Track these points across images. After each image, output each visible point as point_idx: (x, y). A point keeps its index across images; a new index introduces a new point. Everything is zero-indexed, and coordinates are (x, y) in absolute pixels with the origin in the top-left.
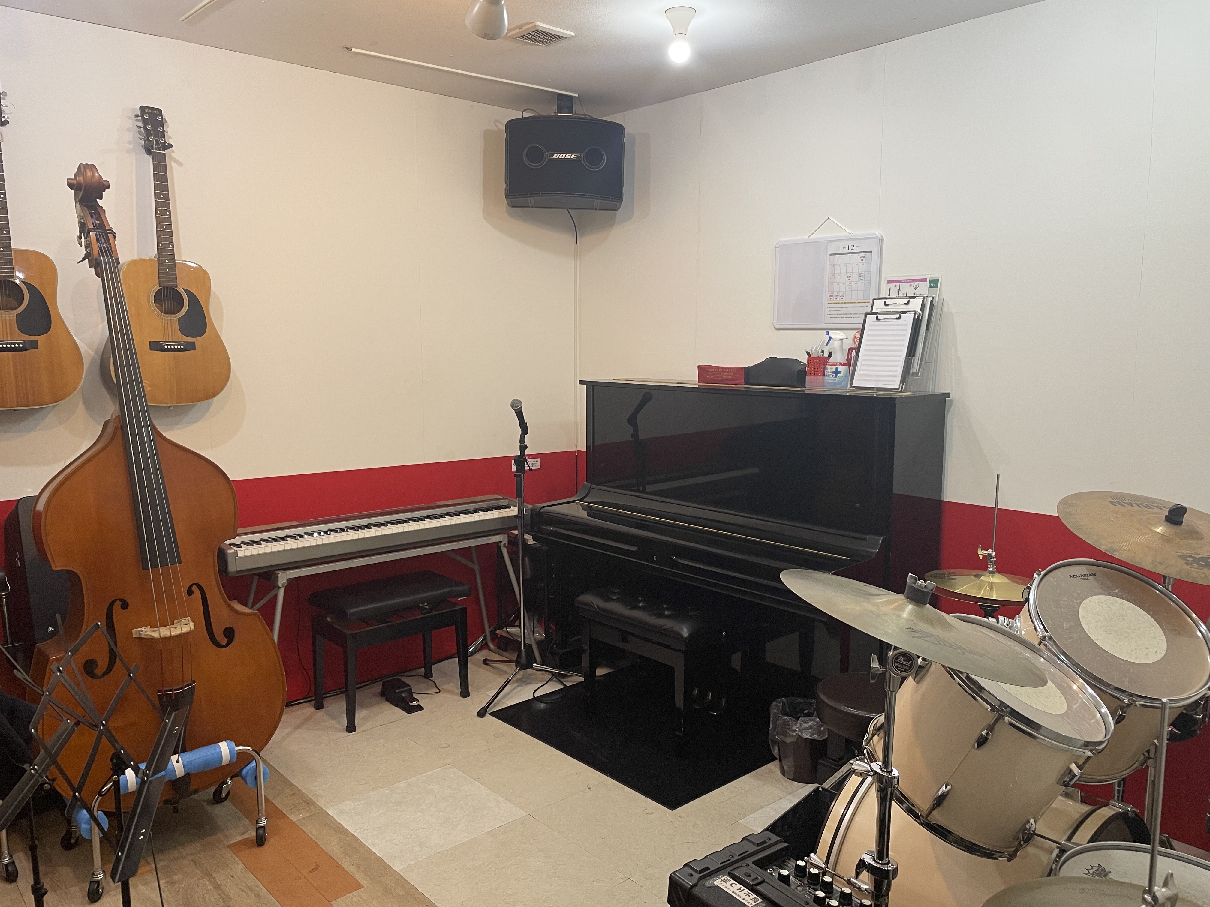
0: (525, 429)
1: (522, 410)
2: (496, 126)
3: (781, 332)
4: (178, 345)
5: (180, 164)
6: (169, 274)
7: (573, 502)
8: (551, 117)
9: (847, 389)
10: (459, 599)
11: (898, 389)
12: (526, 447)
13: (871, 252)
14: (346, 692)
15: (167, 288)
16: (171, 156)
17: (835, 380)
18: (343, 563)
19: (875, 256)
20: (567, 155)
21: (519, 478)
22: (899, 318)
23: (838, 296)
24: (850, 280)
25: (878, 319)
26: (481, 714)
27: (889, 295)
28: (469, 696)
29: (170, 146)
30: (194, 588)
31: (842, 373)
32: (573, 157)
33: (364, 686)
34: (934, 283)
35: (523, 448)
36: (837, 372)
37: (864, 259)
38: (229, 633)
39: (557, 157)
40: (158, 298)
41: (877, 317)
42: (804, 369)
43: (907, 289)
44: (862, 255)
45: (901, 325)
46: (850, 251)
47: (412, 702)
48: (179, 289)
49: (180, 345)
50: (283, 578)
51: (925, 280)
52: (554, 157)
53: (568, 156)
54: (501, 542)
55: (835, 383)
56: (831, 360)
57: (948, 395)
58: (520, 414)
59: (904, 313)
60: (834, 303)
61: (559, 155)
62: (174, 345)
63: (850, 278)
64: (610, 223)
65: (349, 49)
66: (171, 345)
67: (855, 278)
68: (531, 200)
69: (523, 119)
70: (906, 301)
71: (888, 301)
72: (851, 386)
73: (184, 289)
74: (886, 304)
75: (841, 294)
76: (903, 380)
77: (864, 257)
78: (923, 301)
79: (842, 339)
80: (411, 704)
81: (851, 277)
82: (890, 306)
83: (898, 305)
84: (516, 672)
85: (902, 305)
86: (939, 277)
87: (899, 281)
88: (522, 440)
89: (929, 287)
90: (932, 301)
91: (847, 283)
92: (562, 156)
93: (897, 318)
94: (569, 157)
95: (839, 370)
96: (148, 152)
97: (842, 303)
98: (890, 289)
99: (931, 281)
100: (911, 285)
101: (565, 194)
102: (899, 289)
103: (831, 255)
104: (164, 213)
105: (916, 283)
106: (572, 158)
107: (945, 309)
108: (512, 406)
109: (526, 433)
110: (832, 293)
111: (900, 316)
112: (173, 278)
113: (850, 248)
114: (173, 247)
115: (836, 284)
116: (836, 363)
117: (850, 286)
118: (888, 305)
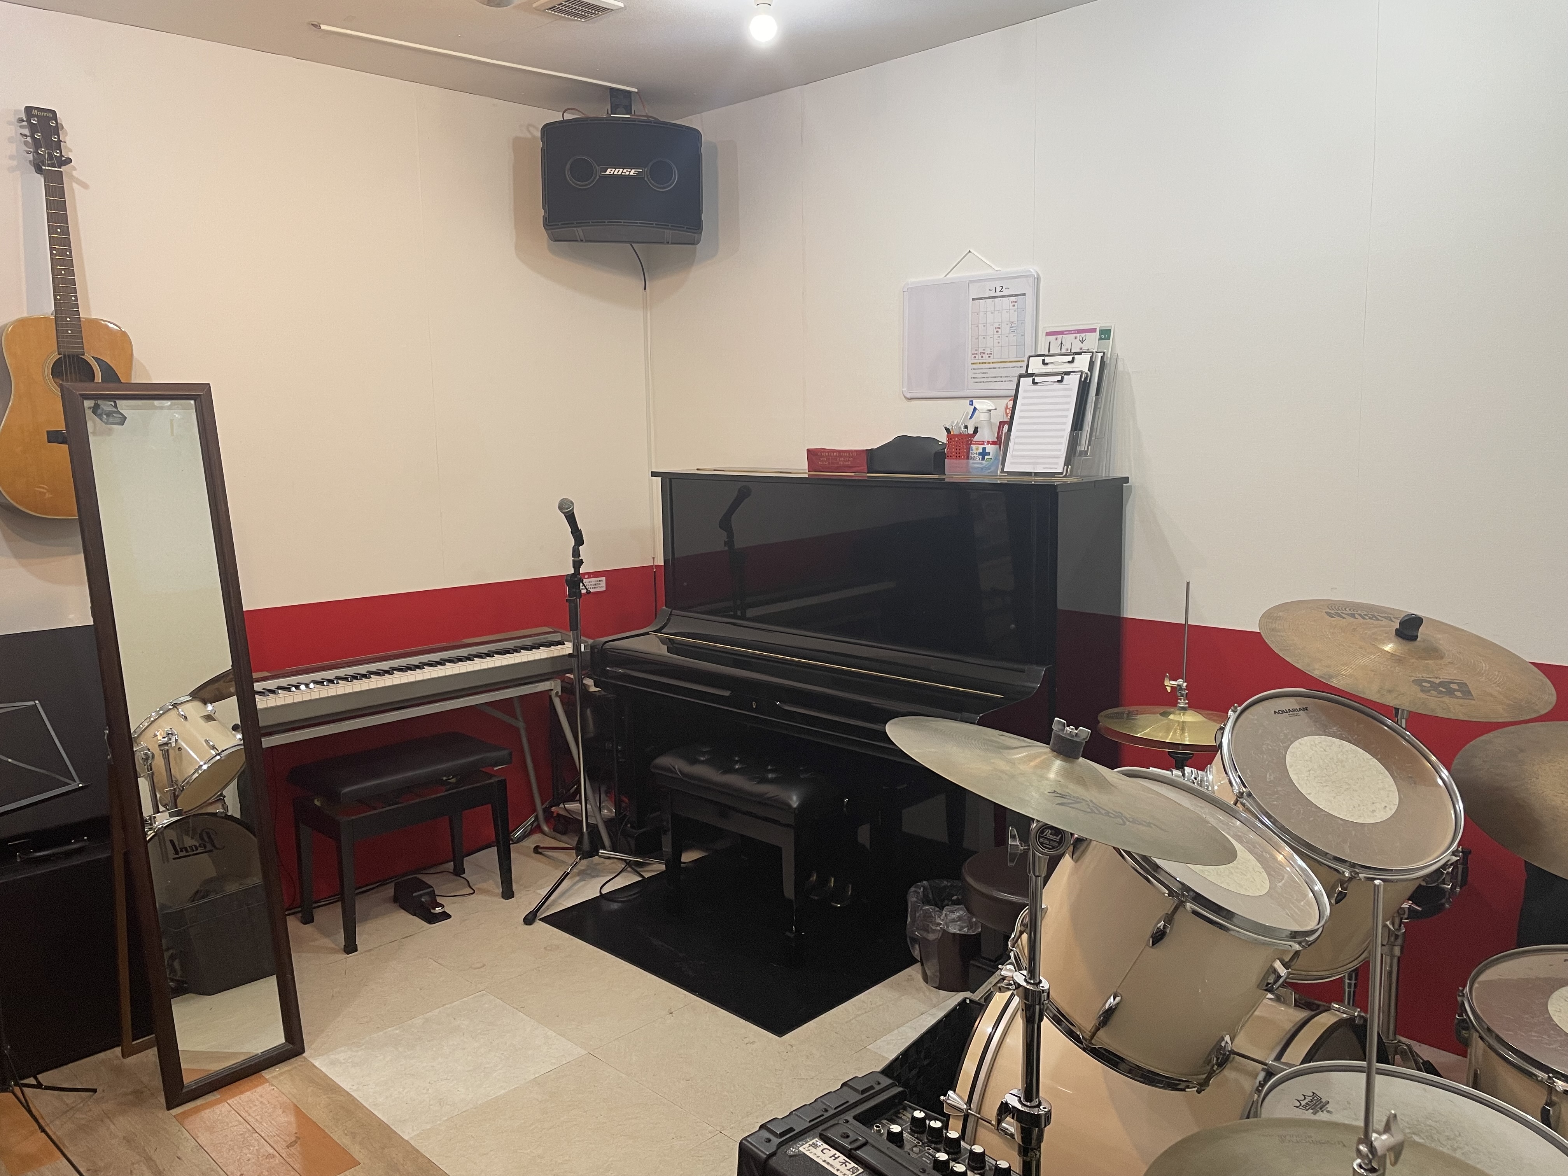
0: (579, 539)
1: (573, 513)
2: (529, 132)
3: (914, 402)
5: (85, 186)
6: (71, 337)
7: (647, 633)
8: (602, 119)
9: (997, 476)
10: (495, 769)
11: (1061, 473)
12: (581, 562)
13: (1024, 294)
14: (342, 899)
15: (69, 356)
16: (73, 176)
17: (981, 463)
18: (331, 725)
19: (1029, 300)
20: (625, 171)
21: (572, 604)
22: (1061, 381)
23: (984, 353)
24: (1000, 333)
25: (1034, 383)
26: (529, 920)
27: (1049, 351)
28: (513, 897)
29: (69, 161)
31: (991, 454)
32: (633, 172)
33: (369, 890)
34: (1105, 334)
35: (578, 564)
36: (984, 454)
37: (1016, 304)
39: (612, 173)
40: (57, 370)
41: (1034, 380)
42: (943, 451)
43: (1072, 343)
44: (1013, 299)
45: (1065, 390)
46: (998, 294)
47: (434, 909)
48: (88, 357)
51: (1094, 330)
52: (608, 173)
53: (626, 172)
54: (552, 690)
55: (982, 468)
56: (977, 438)
57: (1126, 480)
58: (571, 518)
59: (1068, 373)
60: (980, 363)
61: (614, 170)
63: (999, 330)
64: (688, 262)
65: (317, 26)
67: (1005, 329)
68: (579, 232)
69: (564, 121)
70: (1070, 358)
71: (1048, 359)
72: (1002, 471)
73: (93, 357)
74: (1044, 363)
75: (989, 351)
76: (1068, 462)
77: (1016, 302)
78: (1091, 357)
79: (990, 410)
80: (432, 911)
81: (999, 328)
82: (1049, 366)
83: (1059, 364)
84: (577, 863)
85: (1065, 364)
86: (1111, 326)
87: (1061, 333)
88: (576, 553)
89: (1099, 340)
90: (1102, 358)
91: (996, 337)
92: (618, 172)
93: (1058, 381)
94: (628, 173)
95: (987, 451)
96: (39, 170)
97: (989, 363)
98: (1050, 343)
99: (1102, 332)
100: (1076, 338)
101: (624, 222)
102: (1062, 343)
103: (973, 299)
104: (62, 253)
105: (1083, 335)
106: (631, 174)
107: (1120, 367)
108: (560, 508)
109: (582, 544)
110: (976, 350)
111: (1062, 378)
112: (78, 343)
113: (998, 290)
114: (76, 300)
115: (981, 338)
116: (983, 442)
117: (1000, 341)
118: (1047, 364)
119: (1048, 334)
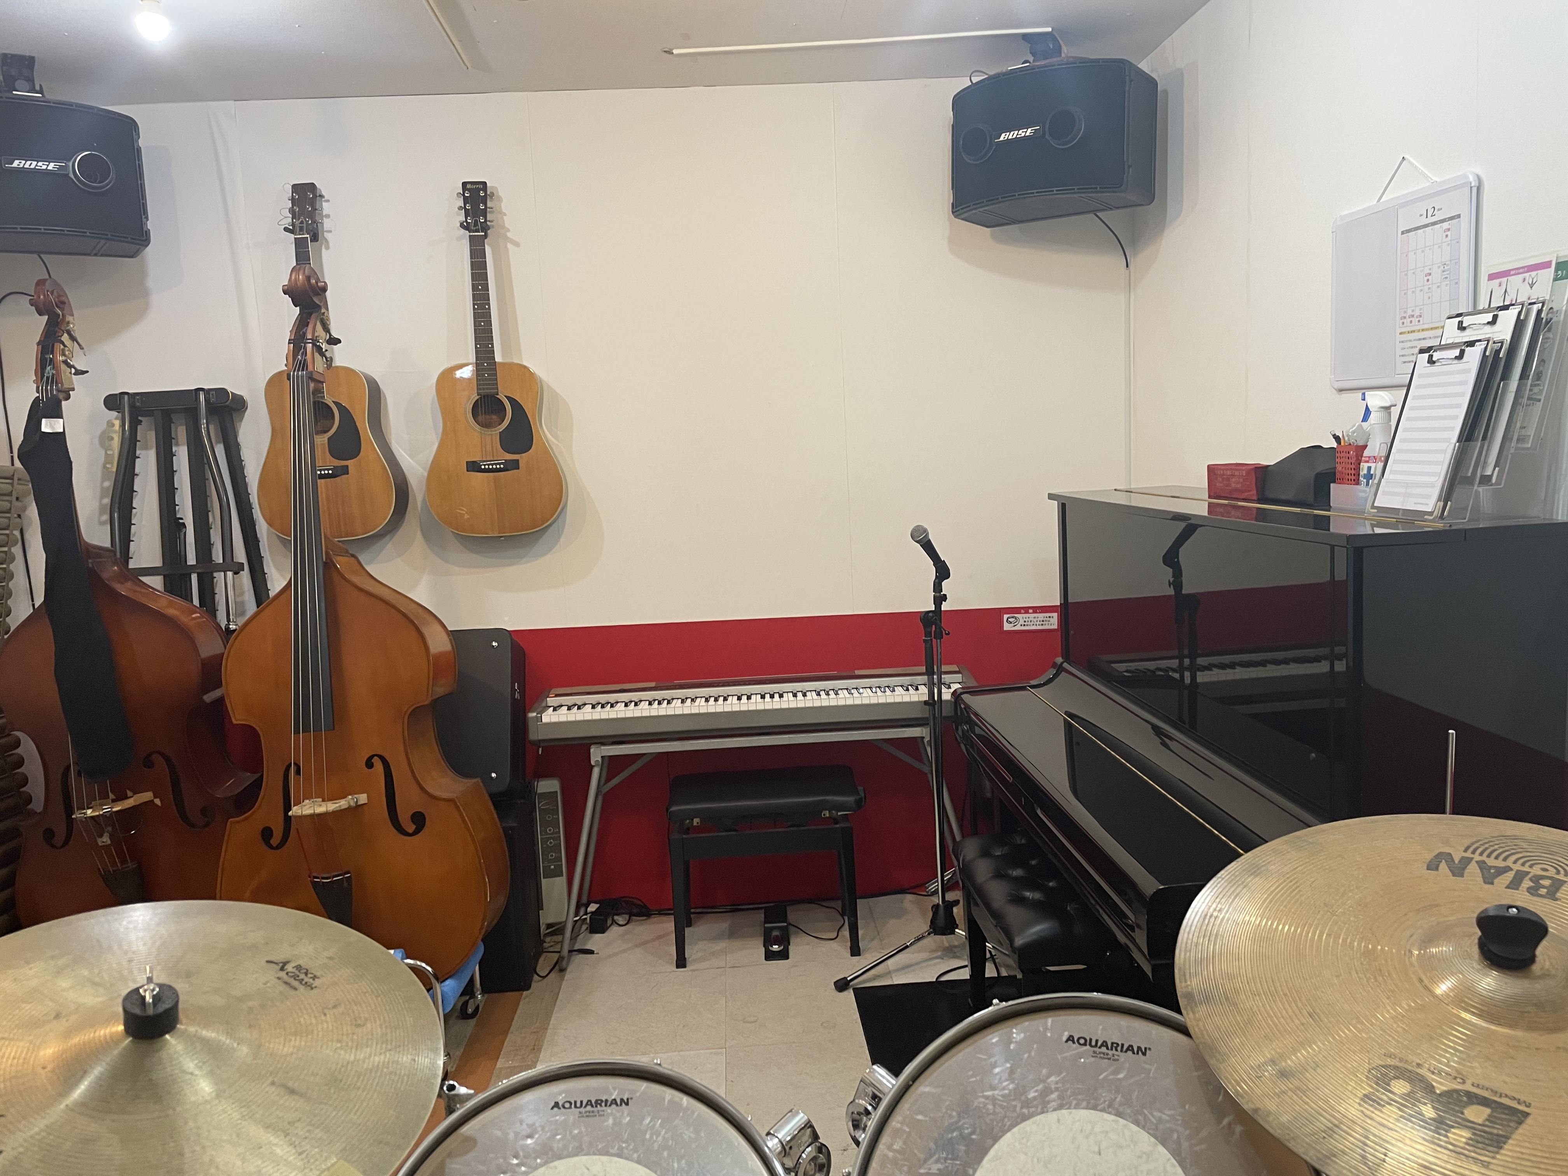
0: (943, 572)
1: (929, 540)
3: (1345, 396)
4: (496, 464)
6: (486, 380)
12: (944, 598)
13: (1459, 216)
14: (675, 913)
15: (484, 396)
19: (1465, 226)
20: (1020, 132)
21: (928, 645)
22: (1460, 357)
23: (1413, 316)
24: (1430, 282)
25: (1431, 361)
26: (841, 986)
28: (859, 954)
30: (376, 760)
32: (1029, 132)
34: (1563, 269)
35: (940, 599)
36: (1370, 476)
37: (1449, 233)
38: (419, 820)
39: (1006, 139)
40: (476, 409)
41: (1431, 356)
43: (1519, 289)
44: (1446, 225)
45: (1461, 372)
46: (1431, 220)
48: (501, 396)
49: (500, 464)
50: (597, 754)
51: (1551, 264)
52: (1002, 138)
53: (1022, 133)
54: (924, 737)
58: (928, 548)
59: (1471, 344)
60: (1408, 332)
61: (1008, 134)
62: (492, 465)
63: (1429, 277)
65: (670, 52)
66: (489, 465)
67: (1436, 276)
69: (971, 86)
70: (1489, 317)
71: (1467, 321)
72: (1372, 510)
73: (506, 396)
74: (1461, 327)
75: (1417, 313)
76: (1447, 495)
77: (1449, 230)
80: (772, 950)
81: (1430, 274)
82: (1467, 331)
83: (1475, 327)
85: (1485, 327)
87: (1507, 274)
88: (938, 587)
89: (1554, 280)
90: (1539, 312)
91: (1426, 288)
92: (1013, 136)
93: (1456, 358)
94: (1023, 135)
95: (1371, 472)
97: (1419, 331)
98: (1491, 292)
99: (1559, 266)
100: (1524, 280)
102: (1506, 291)
103: (1403, 233)
104: (482, 306)
105: (1533, 274)
106: (1028, 134)
108: (914, 536)
109: (948, 576)
110: (1405, 312)
111: (1462, 352)
112: (493, 384)
113: (1430, 214)
114: (493, 347)
115: (1410, 292)
116: (1369, 457)
117: (1430, 294)
118: (1464, 329)
119: (1492, 277)
